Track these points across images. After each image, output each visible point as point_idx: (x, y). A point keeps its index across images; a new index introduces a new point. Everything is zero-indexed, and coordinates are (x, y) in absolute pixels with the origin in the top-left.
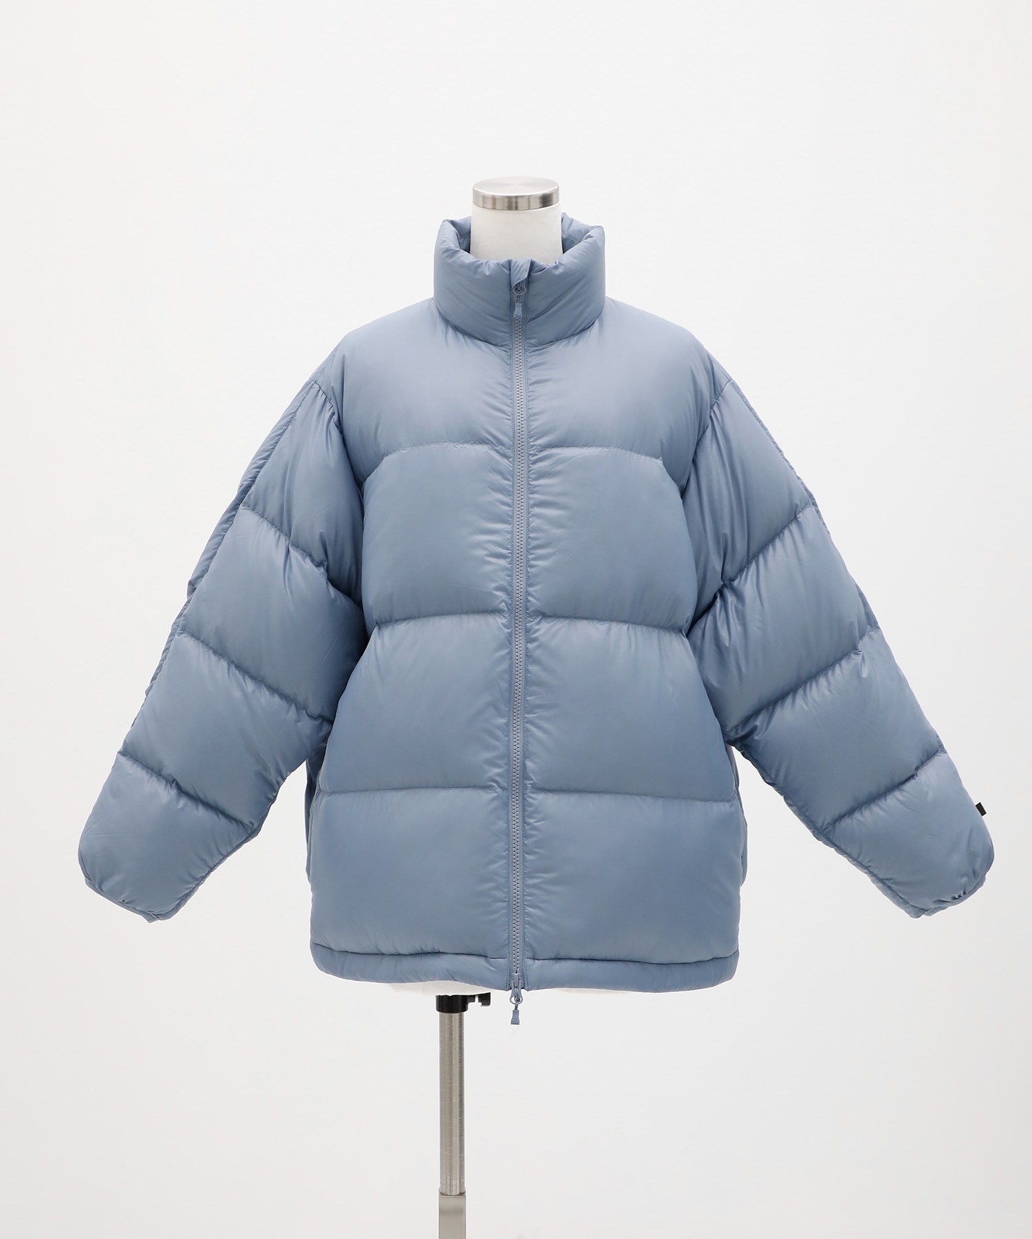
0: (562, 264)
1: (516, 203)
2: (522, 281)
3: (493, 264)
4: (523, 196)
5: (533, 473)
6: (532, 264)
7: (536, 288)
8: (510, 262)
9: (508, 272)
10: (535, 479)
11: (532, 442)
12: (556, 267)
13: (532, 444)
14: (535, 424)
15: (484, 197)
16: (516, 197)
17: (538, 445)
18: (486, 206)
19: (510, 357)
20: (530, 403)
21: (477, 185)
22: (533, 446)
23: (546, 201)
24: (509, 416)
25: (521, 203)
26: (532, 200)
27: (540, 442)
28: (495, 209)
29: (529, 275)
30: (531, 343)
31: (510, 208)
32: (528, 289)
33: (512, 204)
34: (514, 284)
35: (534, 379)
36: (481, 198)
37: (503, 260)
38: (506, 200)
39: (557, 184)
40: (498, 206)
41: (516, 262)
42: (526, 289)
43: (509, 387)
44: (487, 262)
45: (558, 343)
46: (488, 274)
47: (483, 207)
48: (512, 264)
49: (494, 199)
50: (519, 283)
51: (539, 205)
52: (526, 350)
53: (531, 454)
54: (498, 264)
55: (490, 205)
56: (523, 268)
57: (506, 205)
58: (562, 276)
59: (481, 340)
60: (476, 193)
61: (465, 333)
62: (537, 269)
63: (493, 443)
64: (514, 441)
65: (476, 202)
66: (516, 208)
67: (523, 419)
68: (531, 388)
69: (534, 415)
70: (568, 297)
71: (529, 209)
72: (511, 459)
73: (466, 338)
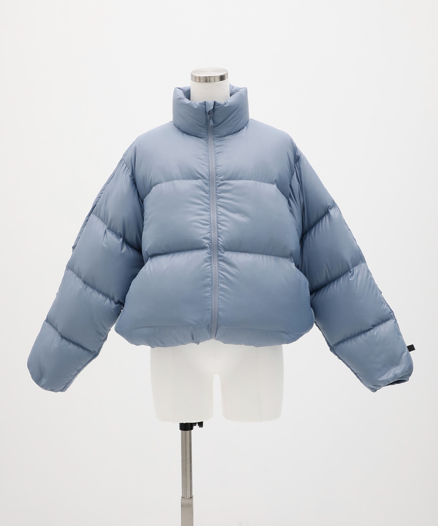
0: (227, 103)
1: (210, 79)
2: (211, 110)
3: (198, 103)
4: (212, 76)
5: (218, 191)
6: (215, 102)
7: (217, 113)
8: (205, 102)
9: (204, 107)
10: (219, 193)
11: (218, 177)
12: (225, 104)
13: (217, 178)
14: (218, 170)
15: (195, 77)
16: (210, 77)
17: (220, 179)
18: (196, 81)
19: (207, 142)
20: (216, 161)
21: (192, 72)
22: (218, 179)
23: (222, 78)
24: (207, 167)
25: (212, 79)
26: (216, 78)
27: (221, 178)
28: (200, 82)
29: (214, 107)
30: (216, 137)
31: (206, 81)
32: (214, 114)
33: (207, 80)
34: (207, 111)
35: (218, 151)
36: (194, 78)
37: (202, 101)
38: (205, 78)
39: (227, 70)
40: (201, 81)
41: (208, 102)
42: (213, 114)
43: (207, 155)
44: (195, 103)
45: (228, 136)
46: (196, 108)
47: (195, 81)
48: (206, 103)
49: (200, 78)
50: (210, 111)
51: (219, 80)
52: (214, 139)
53: (217, 183)
54: (200, 103)
55: (198, 80)
56: (211, 105)
57: (205, 80)
58: (228, 107)
59: (194, 136)
60: (192, 75)
61: (187, 134)
62: (217, 105)
63: (201, 179)
64: (210, 177)
65: (192, 80)
66: (210, 81)
67: (213, 168)
68: (216, 155)
69: (218, 166)
70: (231, 117)
71: (215, 82)
72: (209, 185)
73: (188, 135)
